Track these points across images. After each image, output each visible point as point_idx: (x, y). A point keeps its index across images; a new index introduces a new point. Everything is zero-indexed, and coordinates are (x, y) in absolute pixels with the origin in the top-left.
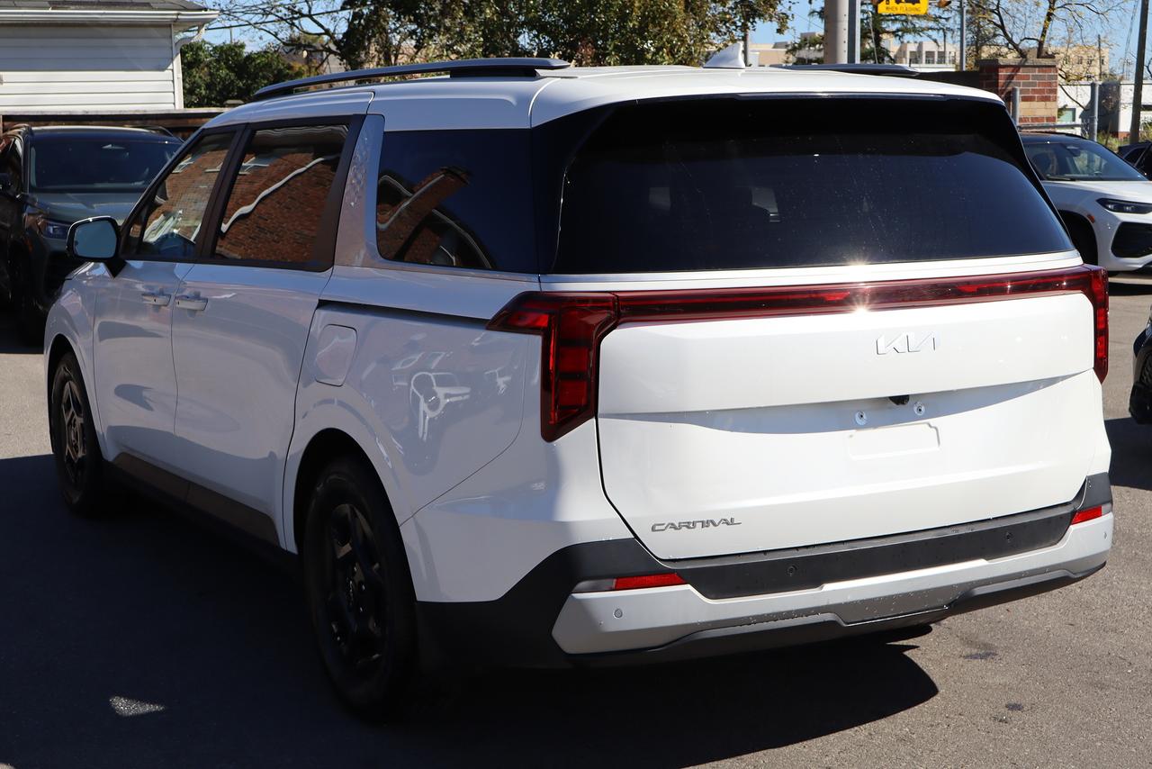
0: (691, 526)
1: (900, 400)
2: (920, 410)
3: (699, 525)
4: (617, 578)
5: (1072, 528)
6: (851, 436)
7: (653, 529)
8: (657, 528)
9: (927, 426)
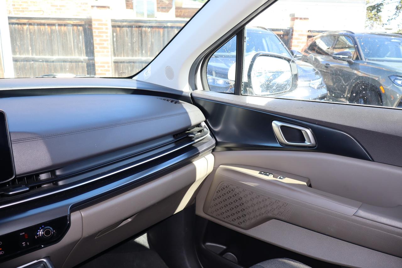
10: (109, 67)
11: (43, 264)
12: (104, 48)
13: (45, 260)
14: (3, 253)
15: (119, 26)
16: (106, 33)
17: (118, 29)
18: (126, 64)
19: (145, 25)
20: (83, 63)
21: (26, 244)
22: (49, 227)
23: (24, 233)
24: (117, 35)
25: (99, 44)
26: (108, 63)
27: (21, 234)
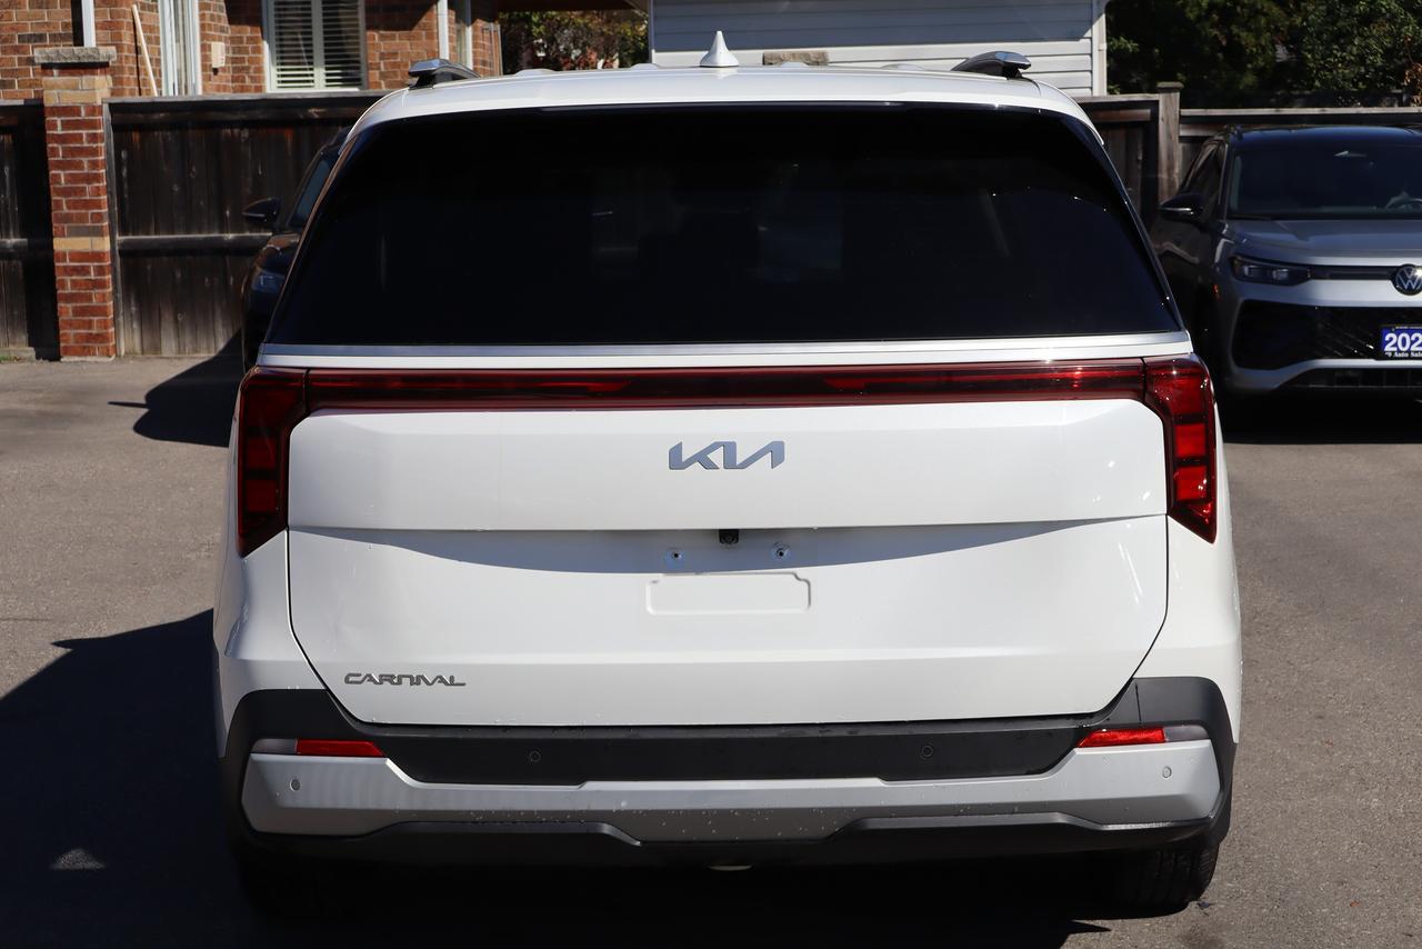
0: (395, 681)
1: (729, 536)
2: (781, 554)
3: (406, 681)
4: (300, 739)
5: (1078, 751)
6: (655, 582)
7: (347, 681)
8: (351, 679)
9: (793, 577)
10: (100, 271)
12: (87, 204)
15: (139, 128)
16: (95, 152)
17: (136, 136)
18: (165, 259)
19: (230, 117)
20: (14, 262)
24: (130, 155)
25: (65, 192)
26: (98, 256)
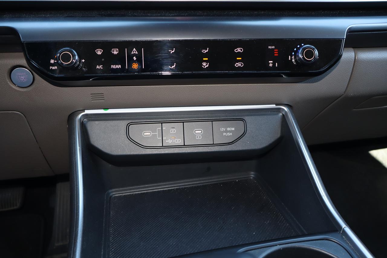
11: (283, 114)
13: (286, 109)
14: (242, 65)
21: (274, 64)
22: (314, 47)
23: (273, 47)
27: (270, 47)
